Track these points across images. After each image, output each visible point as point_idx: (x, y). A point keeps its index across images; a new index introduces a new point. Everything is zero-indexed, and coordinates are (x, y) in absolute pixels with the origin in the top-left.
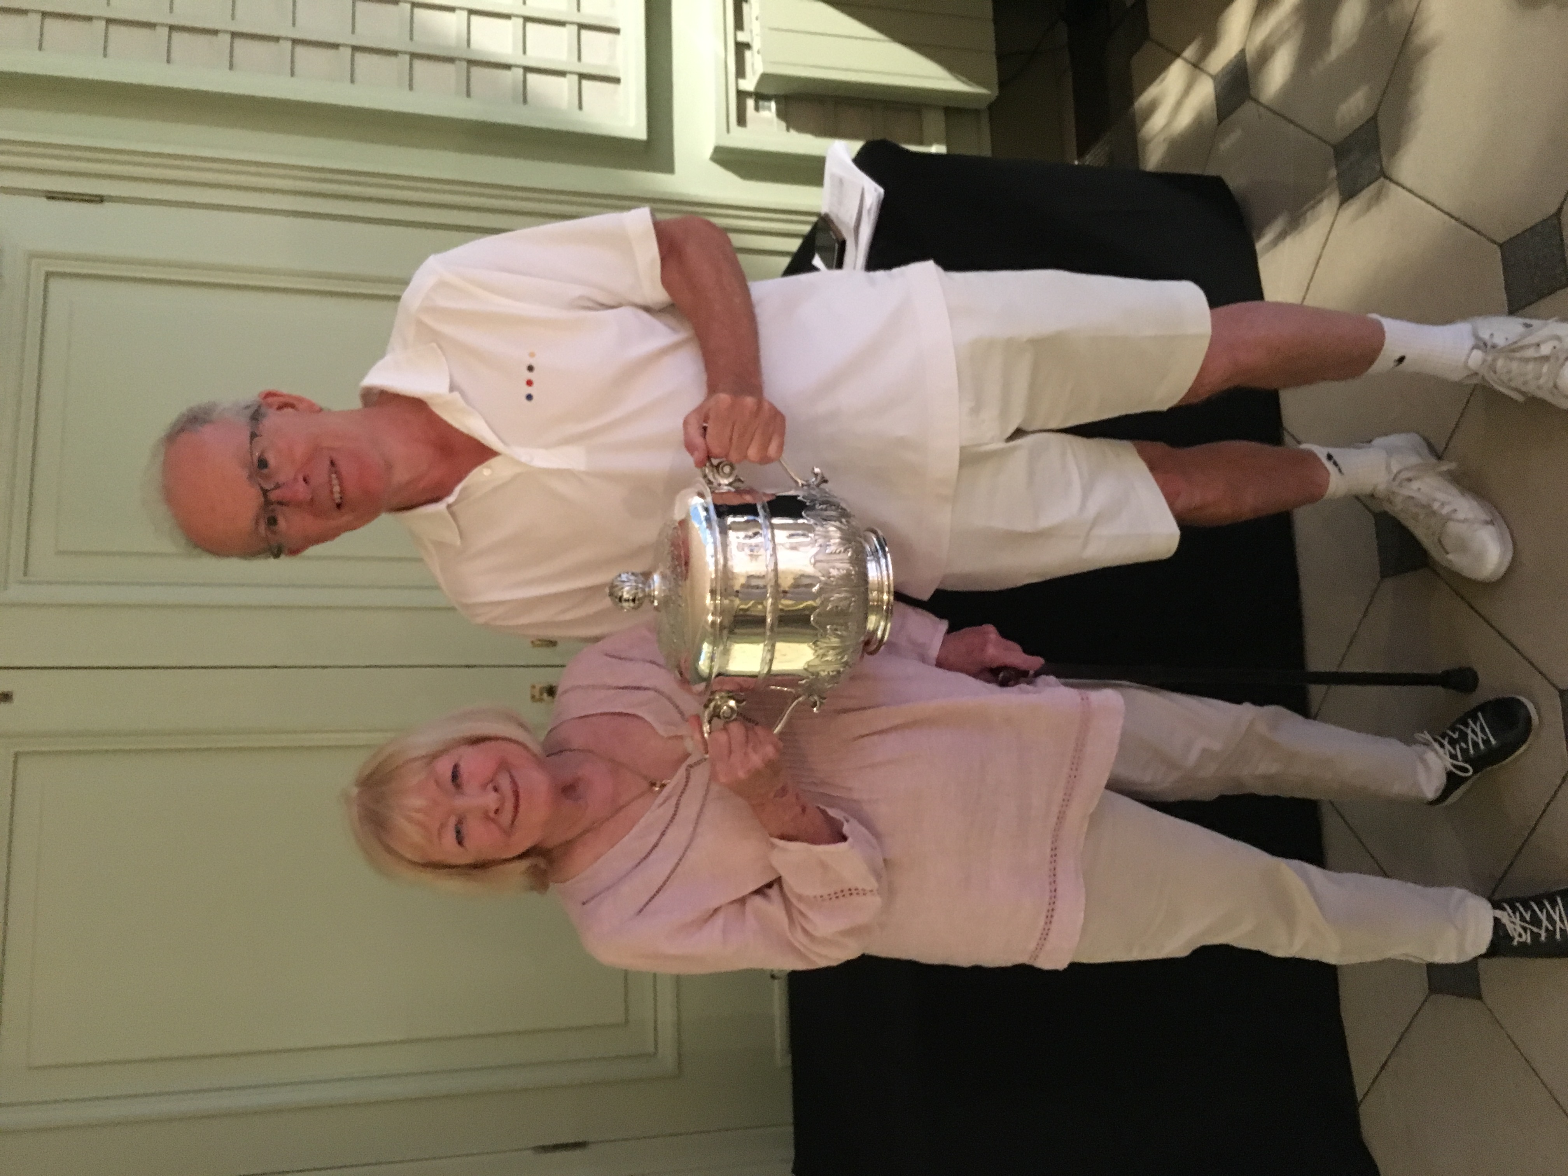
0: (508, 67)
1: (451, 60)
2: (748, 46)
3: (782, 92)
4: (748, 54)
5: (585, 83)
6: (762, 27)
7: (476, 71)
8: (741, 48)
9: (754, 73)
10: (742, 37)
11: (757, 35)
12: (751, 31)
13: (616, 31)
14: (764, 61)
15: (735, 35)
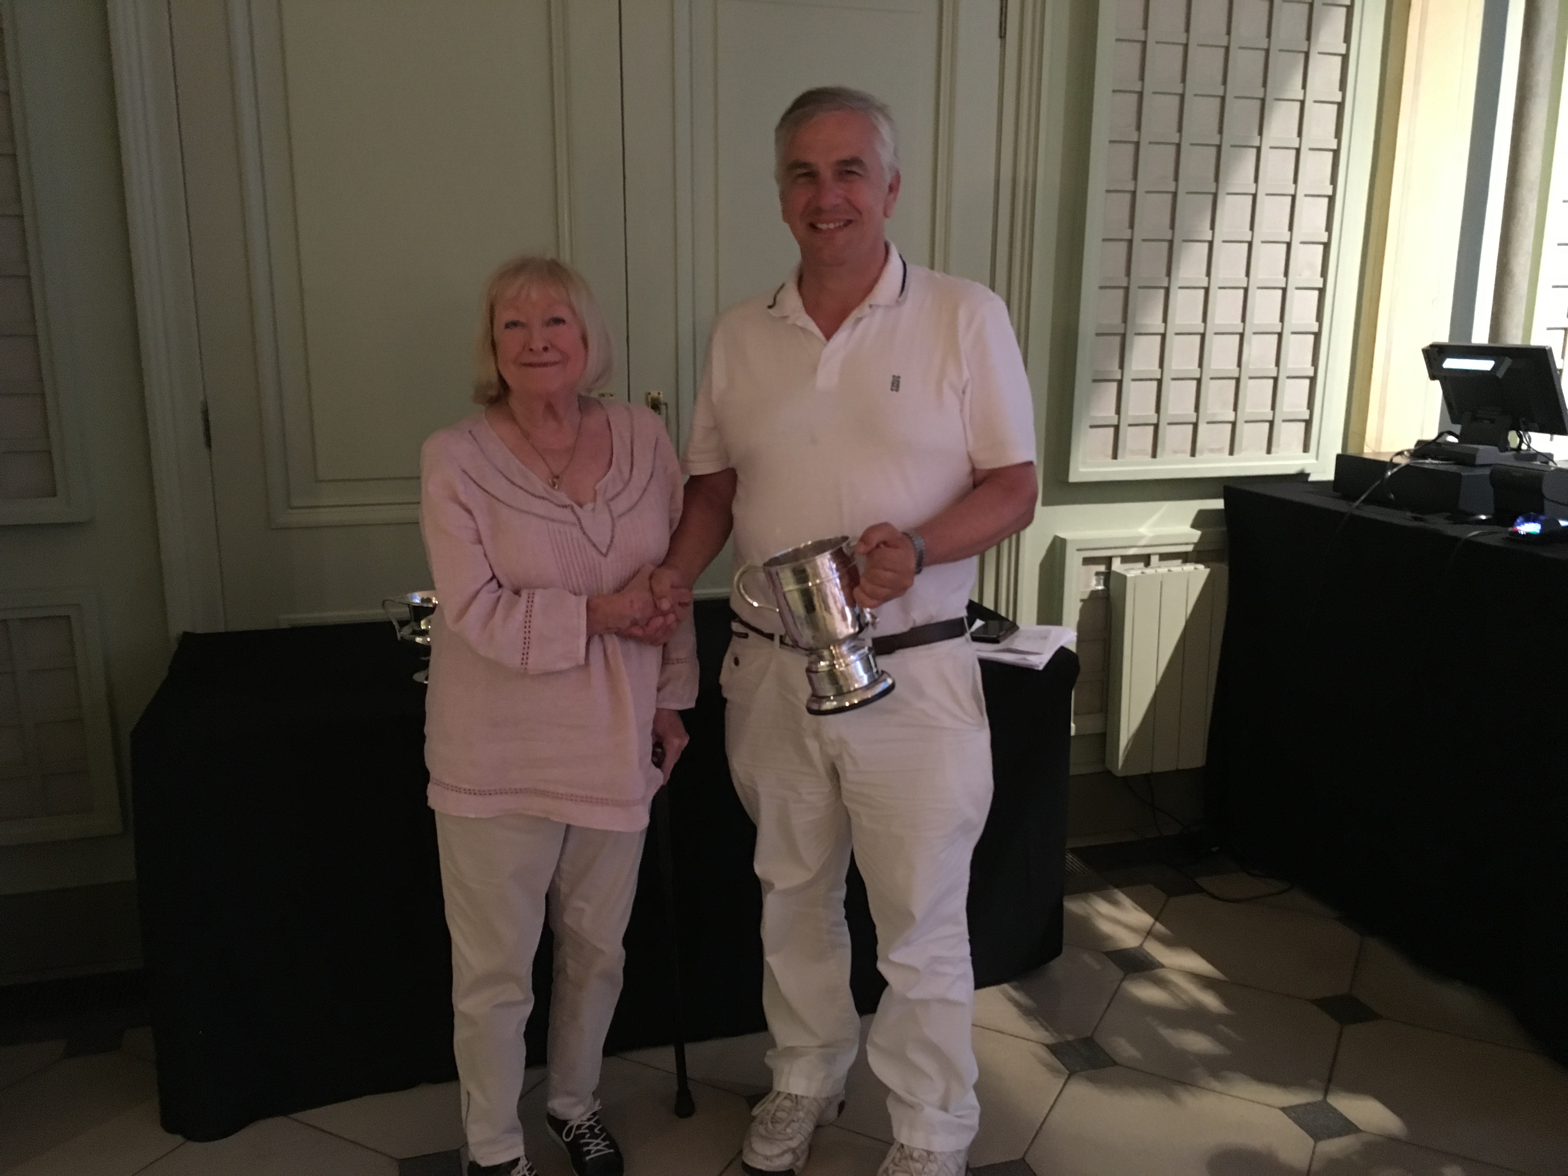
0: (1122, 367)
1: (1125, 320)
2: (1147, 564)
3: (1112, 594)
4: (1141, 565)
5: (1111, 431)
6: (1163, 574)
7: (1118, 339)
8: (1146, 560)
9: (1125, 570)
10: (1154, 559)
11: (1156, 571)
12: (1159, 567)
13: (1154, 455)
14: (1136, 577)
15: (1156, 554)
